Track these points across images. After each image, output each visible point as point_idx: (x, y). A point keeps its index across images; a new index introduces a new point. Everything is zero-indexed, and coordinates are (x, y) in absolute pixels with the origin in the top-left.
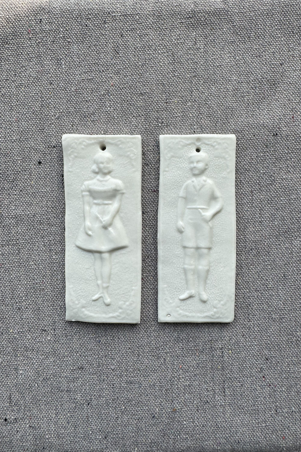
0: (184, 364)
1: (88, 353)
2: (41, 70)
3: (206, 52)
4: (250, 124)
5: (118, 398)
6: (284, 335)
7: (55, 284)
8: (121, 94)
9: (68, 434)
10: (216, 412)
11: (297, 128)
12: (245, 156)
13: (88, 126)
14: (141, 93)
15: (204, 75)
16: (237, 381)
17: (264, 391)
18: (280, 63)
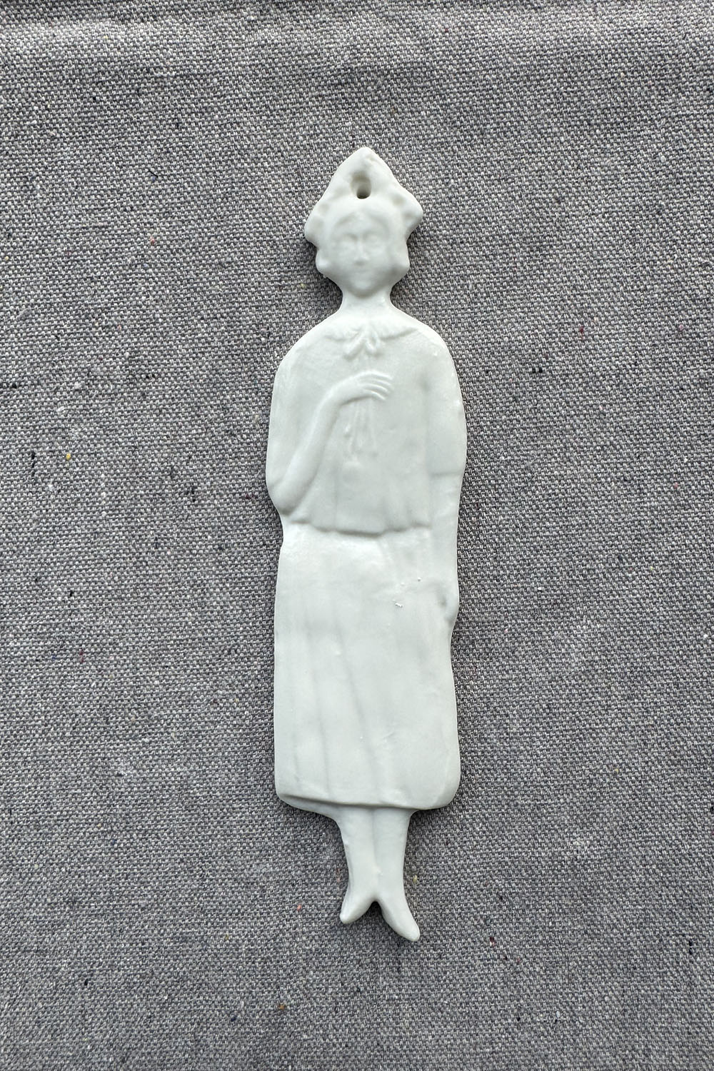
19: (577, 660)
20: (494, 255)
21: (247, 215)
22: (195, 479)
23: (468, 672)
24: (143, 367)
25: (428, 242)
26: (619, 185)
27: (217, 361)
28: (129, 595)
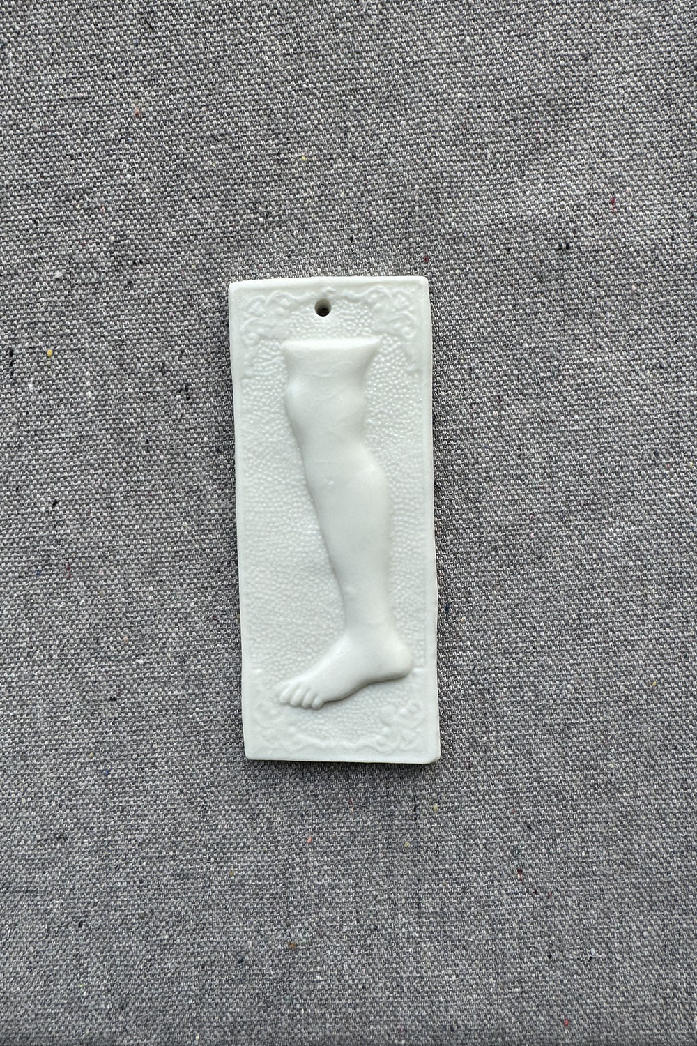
0: (317, 833)
1: (77, 800)
3: (384, 24)
4: (499, 219)
5: (152, 912)
6: (574, 767)
8: (162, 137)
9: (29, 997)
10: (398, 954)
11: (623, 230)
12: (484, 305)
14: (212, 136)
15: (380, 88)
16: (451, 881)
17: (521, 905)
18: (582, 54)
19: (609, 565)
20: (514, 121)
21: (241, 82)
22: (189, 375)
23: (490, 582)
24: (130, 253)
25: (442, 106)
26: (653, 39)
27: (210, 244)
28: (119, 504)
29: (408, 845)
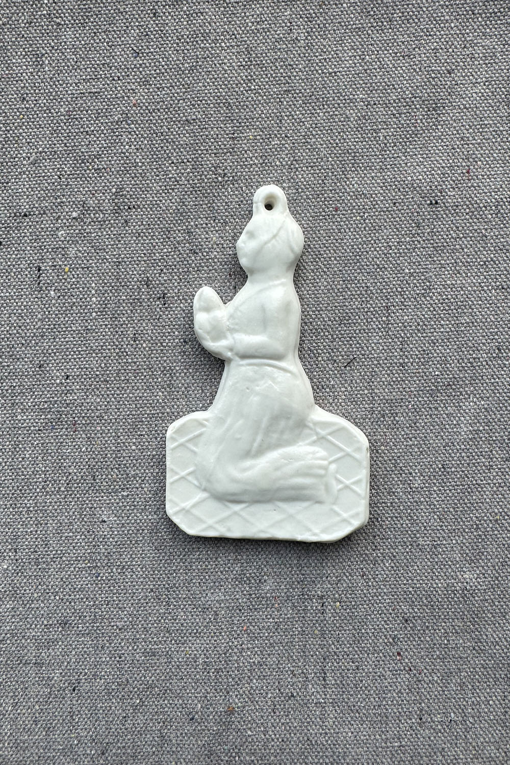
0: (251, 623)
1: (75, 596)
2: (6, 74)
3: (309, 46)
4: (388, 182)
5: (127, 681)
6: (440, 577)
7: (20, 466)
8: (151, 120)
9: (34, 743)
10: (308, 716)
11: (475, 192)
12: (377, 241)
13: (88, 179)
14: (187, 120)
15: (305, 90)
16: (348, 660)
17: (399, 680)
18: (447, 70)
19: (465, 429)
20: (400, 114)
21: (208, 83)
22: (166, 288)
23: (379, 440)
24: (126, 200)
25: (349, 104)
26: (497, 60)
27: (184, 195)
28: (113, 379)
29: (316, 632)
